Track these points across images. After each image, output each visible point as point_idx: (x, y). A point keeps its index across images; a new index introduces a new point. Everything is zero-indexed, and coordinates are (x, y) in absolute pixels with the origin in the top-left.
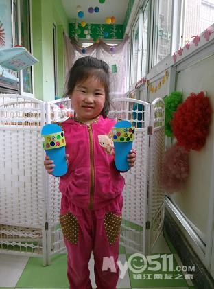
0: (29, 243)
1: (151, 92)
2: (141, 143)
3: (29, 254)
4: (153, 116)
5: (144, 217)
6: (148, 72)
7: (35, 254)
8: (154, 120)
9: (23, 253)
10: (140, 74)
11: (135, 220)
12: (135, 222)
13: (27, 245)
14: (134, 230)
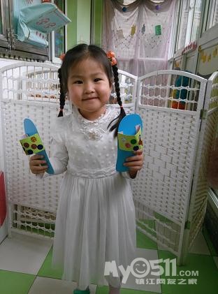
2: (189, 130)
5: (184, 216)
9: (47, 238)
11: (172, 217)
12: (172, 219)
14: (169, 227)
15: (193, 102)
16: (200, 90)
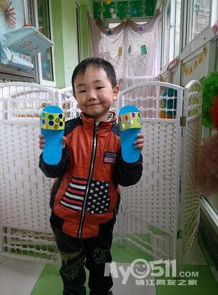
1: (185, 74)
2: (171, 137)
3: (45, 260)
4: (187, 102)
5: (175, 225)
6: (182, 50)
7: (51, 261)
8: (188, 108)
10: (172, 54)
11: (164, 227)
12: (164, 230)
15: (173, 110)
16: (178, 98)
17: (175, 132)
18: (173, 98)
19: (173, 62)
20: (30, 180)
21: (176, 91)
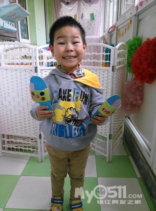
0: (29, 147)
1: (119, 36)
2: (107, 79)
3: (29, 154)
5: (108, 131)
6: (117, 20)
7: (33, 155)
8: (117, 60)
9: (25, 154)
10: (111, 22)
12: (102, 135)
13: (27, 149)
14: (101, 140)
15: (108, 61)
16: (111, 54)
17: (109, 76)
18: (108, 54)
19: (112, 27)
20: (19, 106)
21: (110, 50)
